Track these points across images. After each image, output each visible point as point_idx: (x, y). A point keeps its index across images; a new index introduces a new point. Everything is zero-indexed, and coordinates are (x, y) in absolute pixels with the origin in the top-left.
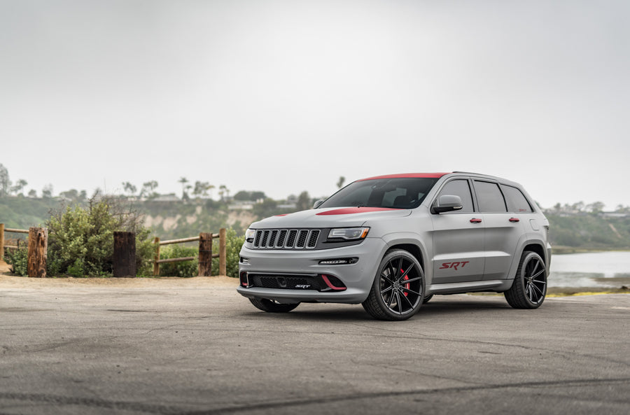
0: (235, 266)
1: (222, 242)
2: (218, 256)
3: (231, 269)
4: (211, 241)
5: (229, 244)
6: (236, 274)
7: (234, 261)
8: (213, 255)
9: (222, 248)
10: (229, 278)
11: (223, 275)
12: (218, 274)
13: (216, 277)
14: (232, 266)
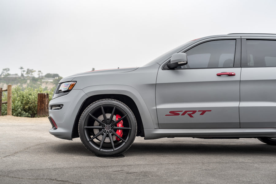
0: (18, 109)
1: (9, 93)
2: (6, 103)
3: (16, 111)
4: (1, 93)
5: (16, 95)
6: (19, 114)
7: (18, 106)
8: (3, 102)
9: (9, 97)
10: (13, 117)
11: (9, 115)
12: (6, 114)
13: (5, 116)
14: (16, 109)
